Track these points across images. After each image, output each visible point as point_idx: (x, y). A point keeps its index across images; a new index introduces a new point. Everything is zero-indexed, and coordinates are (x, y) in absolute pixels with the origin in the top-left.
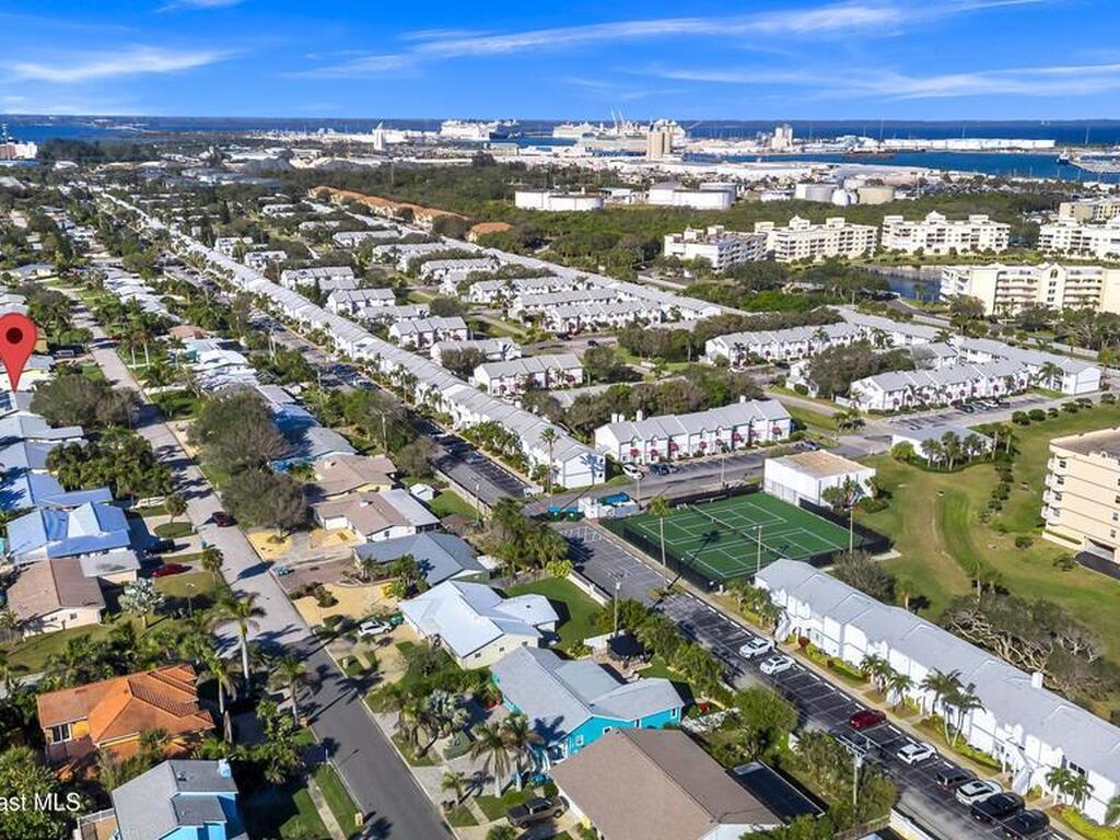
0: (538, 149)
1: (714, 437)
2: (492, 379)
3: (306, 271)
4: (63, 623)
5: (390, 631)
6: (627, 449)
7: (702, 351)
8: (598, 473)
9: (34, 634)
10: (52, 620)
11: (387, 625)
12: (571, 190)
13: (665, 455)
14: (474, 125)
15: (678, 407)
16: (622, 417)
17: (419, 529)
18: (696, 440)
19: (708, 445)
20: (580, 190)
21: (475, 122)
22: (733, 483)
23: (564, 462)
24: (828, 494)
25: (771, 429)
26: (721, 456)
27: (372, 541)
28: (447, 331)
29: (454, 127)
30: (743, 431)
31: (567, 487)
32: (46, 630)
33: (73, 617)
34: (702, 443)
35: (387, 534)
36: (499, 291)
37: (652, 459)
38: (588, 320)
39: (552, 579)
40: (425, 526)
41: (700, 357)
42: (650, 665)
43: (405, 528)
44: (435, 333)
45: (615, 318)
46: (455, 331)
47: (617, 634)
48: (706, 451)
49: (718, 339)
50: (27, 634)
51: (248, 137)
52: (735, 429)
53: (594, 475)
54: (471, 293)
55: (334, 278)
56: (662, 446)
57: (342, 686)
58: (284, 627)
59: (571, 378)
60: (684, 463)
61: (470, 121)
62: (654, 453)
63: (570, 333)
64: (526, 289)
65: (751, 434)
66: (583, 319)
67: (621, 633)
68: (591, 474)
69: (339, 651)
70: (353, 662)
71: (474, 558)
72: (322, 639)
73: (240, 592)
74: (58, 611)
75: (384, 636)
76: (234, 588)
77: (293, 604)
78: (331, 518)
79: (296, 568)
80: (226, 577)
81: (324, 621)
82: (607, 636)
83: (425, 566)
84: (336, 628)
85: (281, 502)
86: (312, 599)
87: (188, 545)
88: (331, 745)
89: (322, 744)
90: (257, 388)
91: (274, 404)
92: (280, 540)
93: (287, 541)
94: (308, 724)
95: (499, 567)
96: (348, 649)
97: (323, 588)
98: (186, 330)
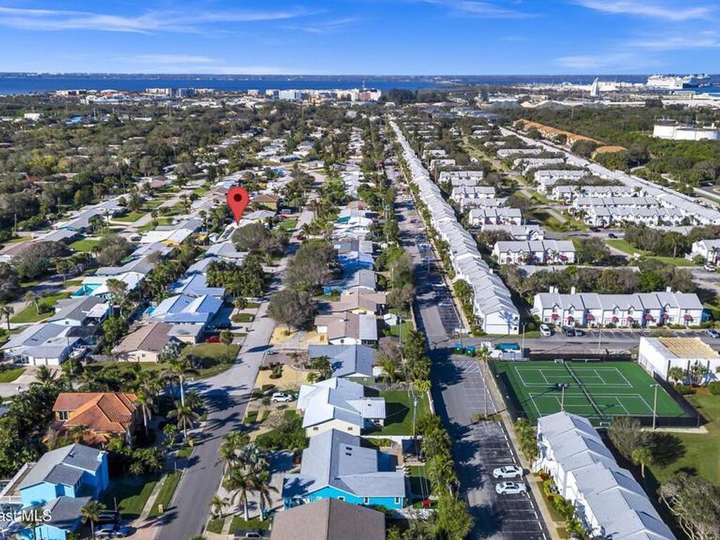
0: (710, 95)
1: (626, 315)
2: (501, 252)
3: (455, 172)
4: (139, 358)
5: (290, 402)
6: (549, 313)
7: (689, 251)
8: (513, 327)
9: (123, 361)
10: (133, 355)
11: (289, 397)
12: (705, 125)
13: (581, 323)
14: (671, 78)
15: (611, 289)
16: (556, 290)
17: (364, 342)
18: (609, 315)
19: (620, 320)
20: (711, 125)
21: (673, 76)
22: (614, 351)
23: (486, 315)
24: (675, 372)
25: (683, 315)
26: (630, 330)
27: (331, 344)
28: (507, 218)
29: (657, 79)
30: (656, 314)
31: (487, 333)
32: (130, 360)
33: (143, 356)
34: (614, 318)
35: (342, 341)
36: (572, 194)
37: (569, 324)
38: (619, 219)
40: (368, 341)
41: (686, 254)
43: (354, 340)
44: (498, 218)
45: (641, 219)
46: (512, 218)
47: (415, 437)
48: (618, 324)
49: (701, 243)
50: (120, 360)
51: (514, 87)
52: (647, 311)
53: (510, 328)
55: (472, 178)
56: (578, 316)
57: (236, 427)
58: (240, 385)
59: (564, 259)
60: (594, 330)
61: (670, 76)
62: (571, 319)
63: (602, 227)
64: (593, 193)
65: (664, 317)
66: (615, 218)
67: (418, 437)
68: (507, 326)
69: (254, 406)
70: (254, 414)
71: (373, 366)
72: (252, 397)
73: (239, 360)
74: (136, 350)
75: (285, 404)
76: (239, 357)
77: (258, 373)
78: (321, 326)
79: (281, 352)
80: (242, 350)
81: (264, 386)
82: (408, 438)
83: (338, 365)
84: (266, 393)
85: (290, 310)
86: (270, 372)
87: (241, 327)
88: (195, 461)
89: (191, 459)
90: (360, 242)
91: (357, 252)
92: (288, 334)
93: (291, 336)
94: (194, 445)
95: (381, 376)
96: (259, 407)
97: (281, 367)
98: (356, 204)
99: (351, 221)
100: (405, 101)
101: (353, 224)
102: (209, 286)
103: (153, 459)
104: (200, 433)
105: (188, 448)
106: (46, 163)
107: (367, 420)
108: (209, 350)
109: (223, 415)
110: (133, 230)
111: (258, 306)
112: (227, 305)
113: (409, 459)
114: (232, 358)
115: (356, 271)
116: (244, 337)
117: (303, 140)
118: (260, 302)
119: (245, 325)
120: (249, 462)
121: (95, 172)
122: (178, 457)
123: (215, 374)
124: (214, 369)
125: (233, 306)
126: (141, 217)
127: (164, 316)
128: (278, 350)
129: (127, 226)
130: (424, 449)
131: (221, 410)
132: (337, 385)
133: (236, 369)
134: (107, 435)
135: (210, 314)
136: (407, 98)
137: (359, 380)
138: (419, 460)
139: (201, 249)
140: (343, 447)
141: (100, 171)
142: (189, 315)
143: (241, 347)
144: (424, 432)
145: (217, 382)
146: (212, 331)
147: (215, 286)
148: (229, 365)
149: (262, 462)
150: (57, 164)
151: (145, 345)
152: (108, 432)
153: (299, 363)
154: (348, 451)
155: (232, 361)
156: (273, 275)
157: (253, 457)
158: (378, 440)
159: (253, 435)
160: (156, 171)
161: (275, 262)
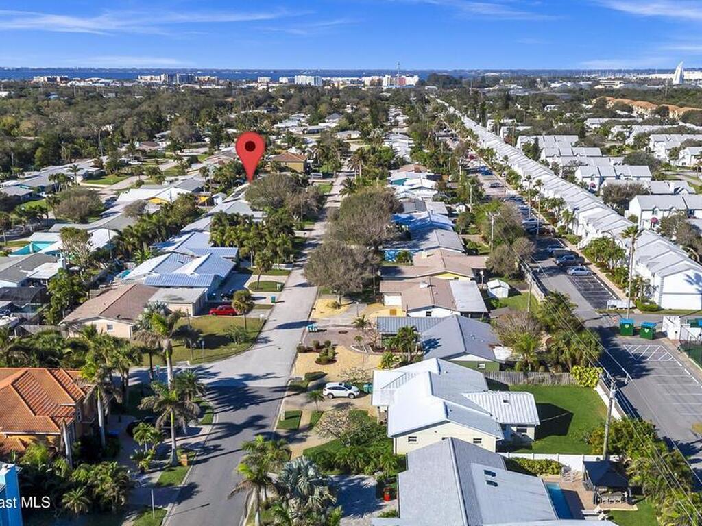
2: (644, 211)
5: (355, 397)
11: (354, 390)
17: (465, 315)
23: (663, 277)
28: (631, 177)
31: (663, 307)
33: (109, 327)
39: (576, 386)
42: (635, 508)
43: (447, 311)
44: (618, 178)
47: (607, 458)
54: (681, 157)
58: (266, 373)
67: (613, 458)
68: (698, 297)
69: (293, 403)
70: (296, 416)
71: (492, 346)
72: (289, 390)
73: (264, 338)
74: (98, 318)
75: (347, 400)
76: (263, 335)
77: (296, 357)
78: (389, 294)
79: (328, 329)
80: (266, 325)
81: (307, 375)
82: (592, 458)
83: (433, 344)
84: (311, 384)
85: (342, 270)
86: (316, 355)
87: (265, 298)
88: (189, 491)
89: (183, 488)
90: (426, 203)
91: (426, 212)
92: (337, 306)
93: (343, 308)
94: (190, 463)
95: (512, 359)
96: (302, 405)
97: (334, 348)
98: (412, 167)
99: (408, 182)
100: (449, 86)
101: (411, 185)
102: (214, 246)
103: (109, 483)
104: (198, 444)
105: (178, 469)
106: (5, 125)
107: (504, 427)
108: (214, 324)
109: (239, 416)
110: (110, 192)
111: (289, 273)
112: (241, 269)
113: (604, 498)
114: (253, 336)
115: (431, 231)
116: (270, 310)
117: (330, 114)
118: (291, 269)
119: (269, 295)
120: (295, 493)
121: (66, 133)
122: (159, 485)
123: (226, 357)
124: (223, 350)
125: (251, 273)
126: (122, 180)
127: (145, 278)
128: (325, 327)
129: (103, 188)
130: (637, 478)
131: (236, 408)
132: (440, 370)
133: (258, 351)
134: (26, 439)
135: (216, 277)
136: (450, 83)
137: (475, 366)
138: (624, 500)
139: (202, 210)
140: (477, 470)
141: (72, 133)
142: (184, 276)
143: (265, 322)
144: (624, 448)
145: (227, 368)
146: (219, 301)
147: (223, 245)
148: (246, 344)
149: (321, 494)
150: (18, 126)
151: (112, 312)
152: (29, 433)
153: (362, 343)
154: (490, 478)
155: (252, 339)
156: (306, 239)
157: (303, 485)
158: (534, 461)
159: (297, 449)
160: (144, 136)
161: (307, 227)
